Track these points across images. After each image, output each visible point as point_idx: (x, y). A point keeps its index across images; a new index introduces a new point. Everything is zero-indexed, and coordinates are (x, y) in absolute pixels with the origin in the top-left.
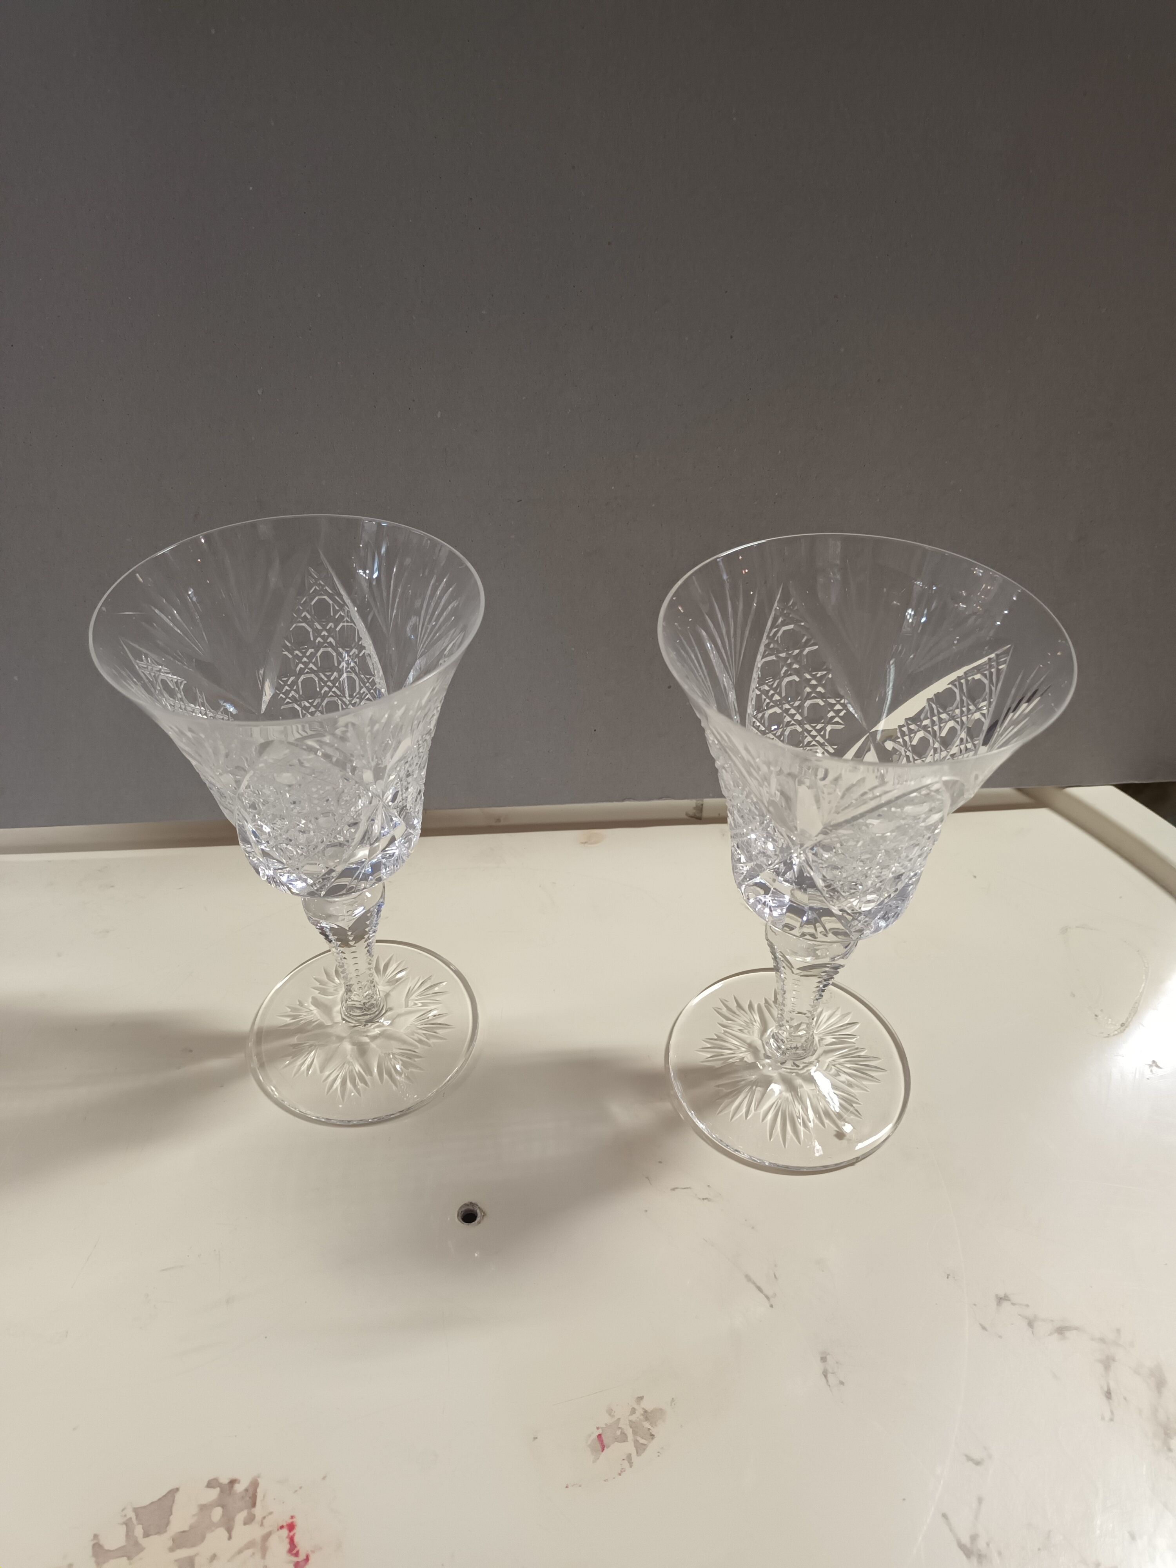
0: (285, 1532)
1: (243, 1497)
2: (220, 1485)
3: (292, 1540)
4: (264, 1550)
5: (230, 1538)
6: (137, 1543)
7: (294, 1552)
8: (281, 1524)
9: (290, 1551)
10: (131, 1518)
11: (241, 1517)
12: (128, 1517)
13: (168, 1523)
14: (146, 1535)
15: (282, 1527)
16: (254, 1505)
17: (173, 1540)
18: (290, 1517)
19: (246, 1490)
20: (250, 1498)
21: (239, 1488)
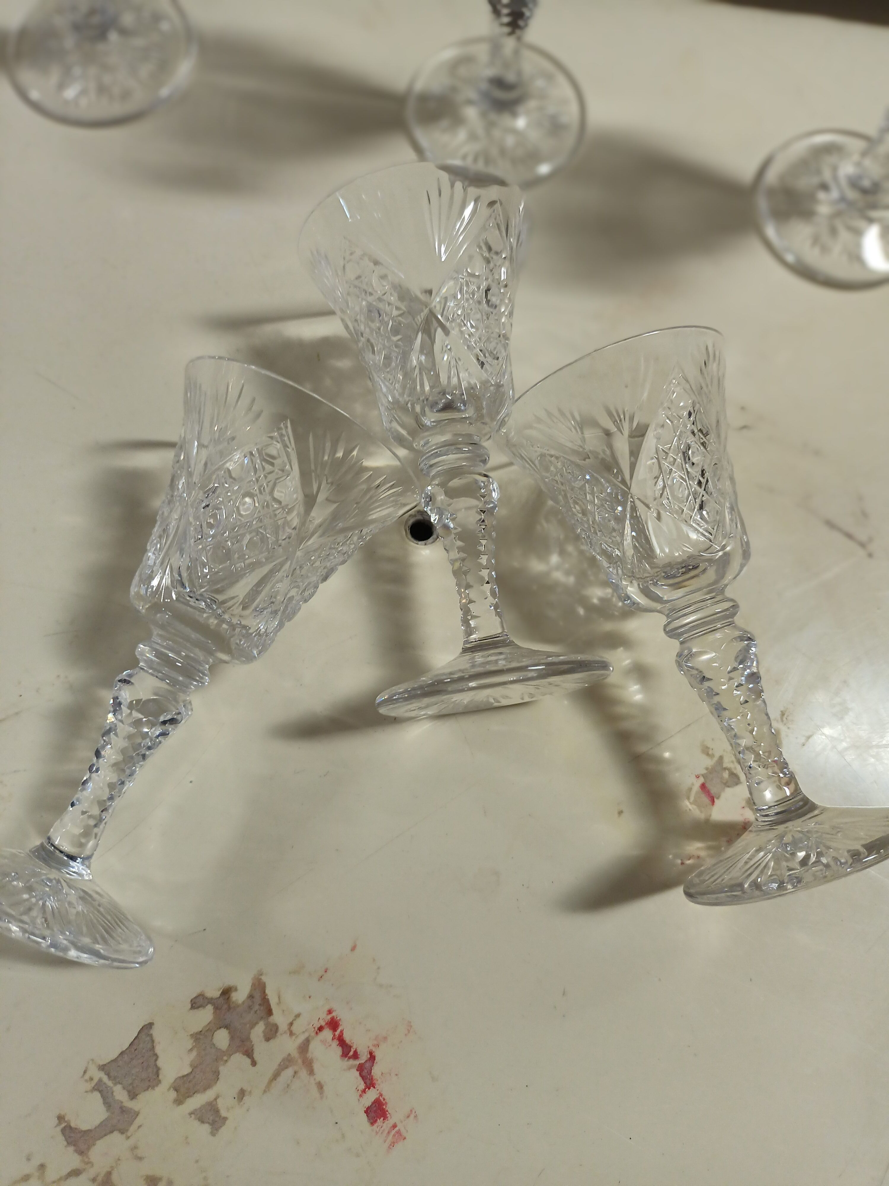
0: (327, 1034)
1: (250, 1007)
2: (210, 1001)
3: (342, 1042)
4: (309, 1065)
5: (254, 1063)
6: (123, 1110)
7: (351, 1053)
8: (317, 1025)
9: (345, 1055)
10: (100, 1080)
11: (258, 1032)
12: (96, 1080)
13: (157, 1071)
14: (133, 1096)
15: (321, 1029)
16: (270, 1012)
17: (176, 1090)
18: (326, 1012)
19: (251, 996)
20: (260, 1005)
21: (240, 996)
